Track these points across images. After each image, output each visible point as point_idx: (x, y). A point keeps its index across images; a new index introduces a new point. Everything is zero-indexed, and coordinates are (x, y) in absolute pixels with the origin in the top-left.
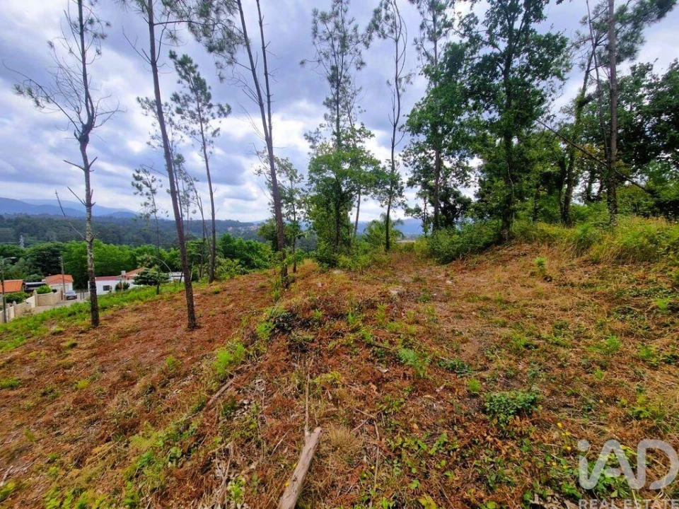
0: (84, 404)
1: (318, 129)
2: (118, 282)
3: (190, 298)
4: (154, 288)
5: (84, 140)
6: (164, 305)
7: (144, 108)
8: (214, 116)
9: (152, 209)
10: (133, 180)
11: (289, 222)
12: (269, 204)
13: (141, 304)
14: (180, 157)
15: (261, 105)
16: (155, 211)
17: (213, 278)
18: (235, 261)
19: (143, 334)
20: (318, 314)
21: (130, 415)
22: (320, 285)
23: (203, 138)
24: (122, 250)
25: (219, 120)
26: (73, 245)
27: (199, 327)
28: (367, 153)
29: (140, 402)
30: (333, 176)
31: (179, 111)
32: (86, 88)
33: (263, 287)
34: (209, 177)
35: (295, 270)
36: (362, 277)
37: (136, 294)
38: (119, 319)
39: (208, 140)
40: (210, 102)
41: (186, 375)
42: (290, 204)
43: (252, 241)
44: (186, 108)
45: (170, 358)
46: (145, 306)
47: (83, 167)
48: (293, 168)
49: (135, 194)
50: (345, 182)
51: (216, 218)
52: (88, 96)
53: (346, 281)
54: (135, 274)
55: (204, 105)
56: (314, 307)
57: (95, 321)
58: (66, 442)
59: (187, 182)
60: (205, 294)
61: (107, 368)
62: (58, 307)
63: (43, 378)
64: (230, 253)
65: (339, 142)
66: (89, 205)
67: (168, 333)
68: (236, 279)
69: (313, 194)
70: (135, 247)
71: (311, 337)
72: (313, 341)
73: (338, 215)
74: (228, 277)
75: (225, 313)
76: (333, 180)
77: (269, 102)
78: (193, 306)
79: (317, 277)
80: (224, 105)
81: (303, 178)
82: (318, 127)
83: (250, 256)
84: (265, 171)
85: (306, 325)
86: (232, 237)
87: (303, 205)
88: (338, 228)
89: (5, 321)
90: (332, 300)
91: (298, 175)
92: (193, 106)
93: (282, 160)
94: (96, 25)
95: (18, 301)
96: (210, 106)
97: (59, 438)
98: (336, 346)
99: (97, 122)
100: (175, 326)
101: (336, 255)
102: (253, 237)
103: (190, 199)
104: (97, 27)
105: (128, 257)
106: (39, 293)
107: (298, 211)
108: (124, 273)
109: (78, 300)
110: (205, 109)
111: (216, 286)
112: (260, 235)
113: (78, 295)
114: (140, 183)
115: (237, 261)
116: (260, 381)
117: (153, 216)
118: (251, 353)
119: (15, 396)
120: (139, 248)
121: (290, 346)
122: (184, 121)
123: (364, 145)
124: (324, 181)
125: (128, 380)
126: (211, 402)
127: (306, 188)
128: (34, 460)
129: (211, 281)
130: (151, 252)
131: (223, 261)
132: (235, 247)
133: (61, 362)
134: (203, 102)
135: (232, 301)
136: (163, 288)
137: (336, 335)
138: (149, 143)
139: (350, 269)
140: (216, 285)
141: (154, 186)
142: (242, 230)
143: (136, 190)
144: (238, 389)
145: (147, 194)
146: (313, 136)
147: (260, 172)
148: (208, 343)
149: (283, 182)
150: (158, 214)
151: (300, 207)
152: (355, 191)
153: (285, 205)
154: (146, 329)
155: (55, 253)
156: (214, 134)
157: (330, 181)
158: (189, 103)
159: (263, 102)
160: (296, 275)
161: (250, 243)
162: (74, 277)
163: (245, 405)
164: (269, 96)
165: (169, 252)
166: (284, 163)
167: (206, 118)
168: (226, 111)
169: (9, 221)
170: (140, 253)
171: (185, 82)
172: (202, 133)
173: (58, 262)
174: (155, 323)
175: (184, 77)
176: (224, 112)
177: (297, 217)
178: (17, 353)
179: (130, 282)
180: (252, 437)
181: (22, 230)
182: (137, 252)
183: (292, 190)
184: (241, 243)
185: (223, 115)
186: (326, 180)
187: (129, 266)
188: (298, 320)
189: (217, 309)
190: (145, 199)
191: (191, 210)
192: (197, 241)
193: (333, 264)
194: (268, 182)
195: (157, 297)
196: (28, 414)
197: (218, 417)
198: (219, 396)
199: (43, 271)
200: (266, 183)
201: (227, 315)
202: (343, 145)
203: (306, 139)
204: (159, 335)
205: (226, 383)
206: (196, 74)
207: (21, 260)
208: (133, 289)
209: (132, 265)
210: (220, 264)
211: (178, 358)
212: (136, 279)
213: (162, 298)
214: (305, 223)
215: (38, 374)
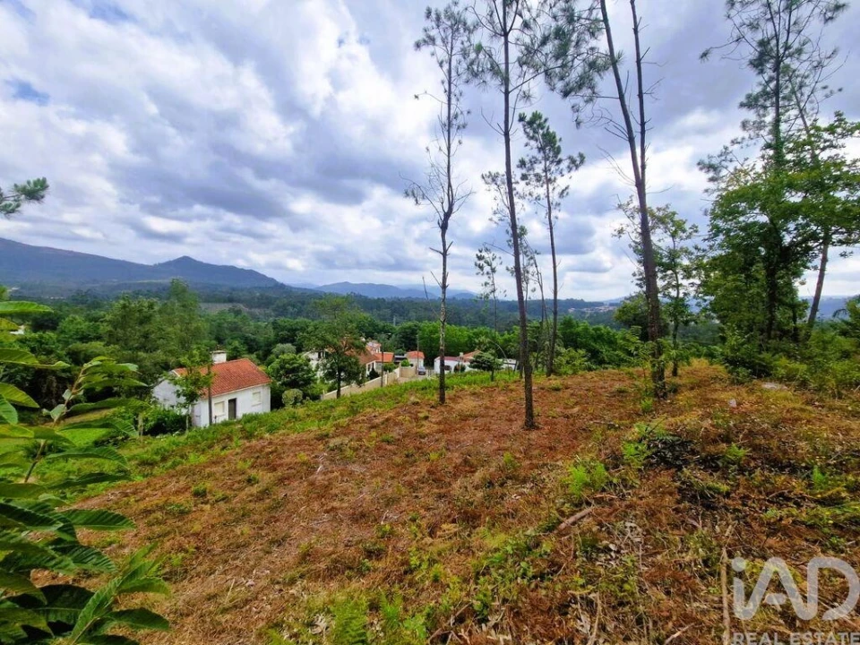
0: (435, 477)
1: (726, 148)
2: (457, 363)
3: (528, 390)
4: (487, 374)
5: (444, 227)
6: (499, 393)
7: (487, 183)
8: (564, 173)
9: (492, 288)
10: (476, 259)
11: (667, 300)
12: (634, 275)
13: (478, 389)
14: (523, 229)
15: (631, 140)
16: (494, 291)
17: (552, 371)
18: (580, 351)
19: (480, 421)
20: (738, 451)
21: (472, 503)
22: (733, 403)
23: (549, 201)
24: (462, 332)
25: (569, 175)
26: (426, 325)
27: (538, 428)
28: (849, 166)
29: (480, 494)
30: (764, 219)
31: (524, 177)
32: (449, 179)
33: (621, 392)
34: (553, 247)
35: (675, 373)
36: (838, 403)
37: (473, 378)
38: (460, 400)
39: (554, 203)
40: (559, 156)
41: (524, 481)
42: (669, 272)
43: (601, 326)
44: (531, 172)
45: (507, 455)
46: (482, 391)
47: (442, 251)
48: (676, 218)
49: (477, 274)
50: (791, 226)
51: (558, 298)
52: (450, 186)
53: (798, 406)
54: (471, 357)
55: (552, 162)
56: (727, 440)
57: (442, 399)
58: (422, 507)
59: (527, 256)
60: (542, 389)
61: (451, 447)
62: (414, 380)
63: (407, 441)
64: (572, 341)
65: (779, 160)
66: (444, 287)
67: (504, 426)
68: (582, 376)
69: (718, 253)
70: (472, 329)
71: (724, 488)
72: (727, 495)
73: (773, 286)
74: (570, 372)
75: (568, 417)
76: (763, 225)
77: (643, 132)
78: (531, 400)
79: (724, 390)
80: (575, 156)
81: (696, 231)
82: (728, 144)
83: (597, 346)
84: (629, 229)
85: (710, 464)
86: (574, 322)
87: (694, 272)
88: (771, 308)
89: (382, 386)
90: (764, 433)
91: (687, 226)
92: (539, 168)
93: (659, 209)
94: (460, 117)
95: (390, 370)
96: (559, 162)
97: (417, 501)
98: (781, 519)
99: (455, 208)
100: (510, 420)
101: (765, 355)
102: (603, 322)
103: (530, 276)
104: (460, 120)
105: (466, 339)
106: (402, 365)
107: (685, 282)
108: (461, 354)
109: (427, 376)
110: (553, 168)
111: (555, 382)
112: (617, 318)
113: (427, 371)
114: (482, 262)
115: (582, 352)
116: (633, 525)
117: (491, 296)
118: (615, 481)
119: (390, 451)
120: (475, 330)
121: (680, 490)
122: (529, 187)
123: (841, 152)
124: (742, 229)
125: (468, 467)
126: (563, 526)
127: (705, 245)
128: (401, 512)
129: (548, 375)
130: (486, 335)
131: (563, 350)
132: (578, 334)
133: (418, 430)
134: (551, 159)
135: (577, 404)
136: (498, 376)
137: (782, 499)
138: (491, 220)
139: (804, 384)
140: (555, 379)
141: (494, 264)
142: (588, 311)
143: (478, 270)
144: (600, 524)
145: (488, 273)
146: (715, 161)
147: (621, 232)
148: (548, 450)
149: (659, 241)
150: (496, 294)
151: (688, 276)
152: (816, 239)
153: (660, 275)
154: (483, 417)
155: (414, 332)
156: (561, 194)
157: (756, 229)
158: (536, 166)
159: (634, 134)
160: (677, 380)
161: (599, 329)
162: (425, 355)
163: (611, 550)
164: (643, 124)
165: (502, 335)
166: (661, 214)
167: (553, 178)
168: (578, 162)
169: (388, 303)
170: (477, 335)
171: (533, 143)
172: (548, 197)
173: (415, 340)
174: (492, 413)
175: (532, 138)
176: (576, 163)
177: (682, 291)
178: (391, 414)
179: (467, 364)
180: (628, 603)
181: (394, 311)
182: (474, 334)
183: (675, 251)
184: (586, 329)
185: (574, 168)
186: (747, 227)
187: (467, 349)
188: (693, 452)
189: (558, 410)
190: (485, 279)
191: (530, 288)
192: (532, 325)
193: (763, 372)
194: (633, 244)
195: (493, 383)
196: (396, 469)
197: (575, 552)
198: (574, 523)
199: (405, 347)
200: (630, 246)
201: (571, 420)
202: (789, 162)
203: (701, 169)
204: (495, 426)
205: (581, 510)
206: (545, 129)
207: (393, 336)
208: (469, 373)
209: (469, 348)
210: (559, 354)
211: (515, 458)
212: (472, 362)
213: (497, 386)
214: (695, 302)
215: (404, 436)
